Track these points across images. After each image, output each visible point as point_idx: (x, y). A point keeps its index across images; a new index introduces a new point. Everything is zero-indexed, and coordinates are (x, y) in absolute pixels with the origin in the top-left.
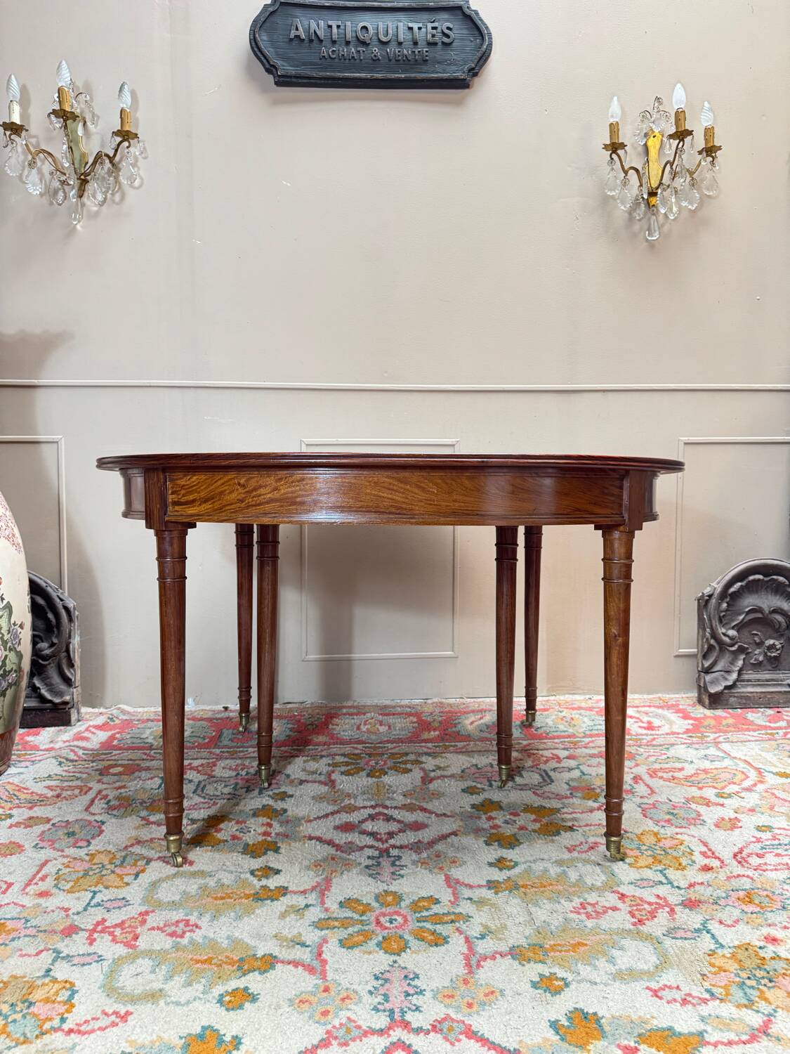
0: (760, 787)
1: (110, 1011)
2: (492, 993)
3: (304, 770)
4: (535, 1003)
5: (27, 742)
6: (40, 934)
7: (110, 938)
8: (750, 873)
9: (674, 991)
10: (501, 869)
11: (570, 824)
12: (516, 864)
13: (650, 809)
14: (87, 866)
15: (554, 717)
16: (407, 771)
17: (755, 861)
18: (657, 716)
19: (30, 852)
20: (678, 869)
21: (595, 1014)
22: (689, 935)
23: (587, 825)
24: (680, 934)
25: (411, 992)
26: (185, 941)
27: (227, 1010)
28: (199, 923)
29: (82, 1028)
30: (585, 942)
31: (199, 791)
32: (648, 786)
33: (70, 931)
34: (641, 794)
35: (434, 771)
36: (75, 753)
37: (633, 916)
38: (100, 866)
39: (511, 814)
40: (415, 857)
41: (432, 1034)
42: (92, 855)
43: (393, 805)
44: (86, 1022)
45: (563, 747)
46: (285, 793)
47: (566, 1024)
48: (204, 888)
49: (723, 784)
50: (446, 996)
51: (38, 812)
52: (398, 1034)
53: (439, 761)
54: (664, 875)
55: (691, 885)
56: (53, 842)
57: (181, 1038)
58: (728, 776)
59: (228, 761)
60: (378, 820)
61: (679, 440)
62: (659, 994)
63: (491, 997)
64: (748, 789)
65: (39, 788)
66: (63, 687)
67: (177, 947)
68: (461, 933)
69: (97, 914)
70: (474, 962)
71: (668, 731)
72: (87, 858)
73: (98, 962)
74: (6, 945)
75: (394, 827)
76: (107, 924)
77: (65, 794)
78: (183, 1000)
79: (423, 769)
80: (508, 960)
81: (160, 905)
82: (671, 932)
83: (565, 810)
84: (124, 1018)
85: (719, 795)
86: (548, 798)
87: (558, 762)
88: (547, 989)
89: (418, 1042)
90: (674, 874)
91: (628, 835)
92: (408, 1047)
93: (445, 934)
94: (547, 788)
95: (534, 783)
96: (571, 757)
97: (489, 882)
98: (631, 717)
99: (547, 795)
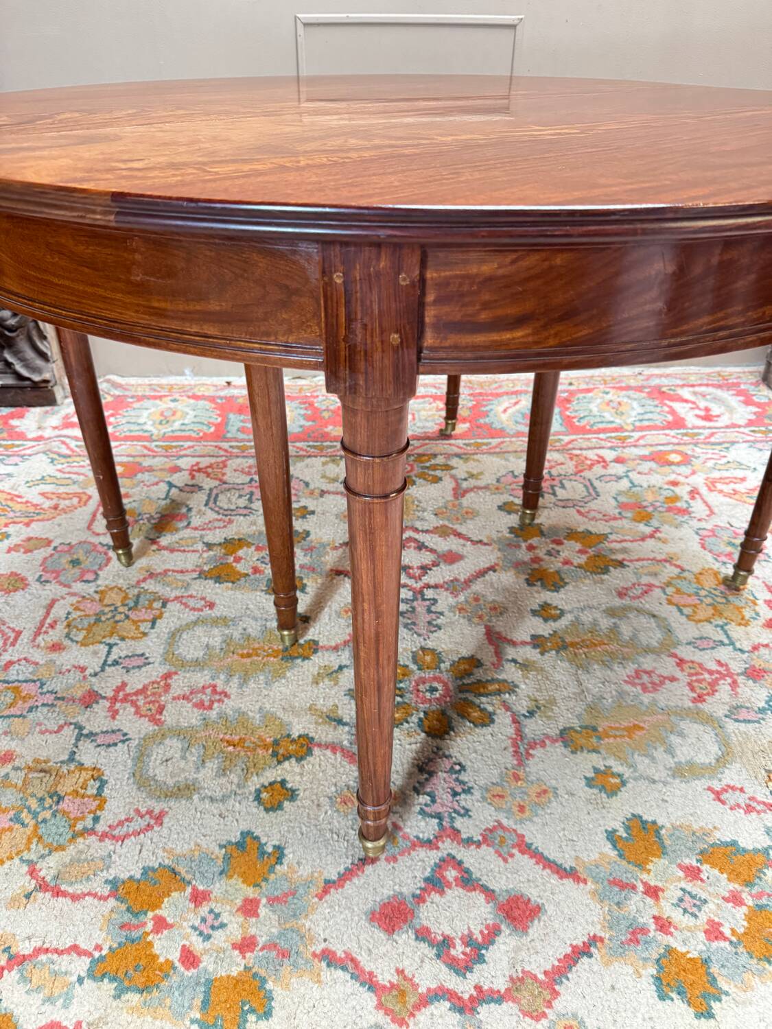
1: (143, 810)
2: (545, 792)
3: (324, 477)
4: (590, 807)
5: (13, 427)
6: (59, 703)
7: (133, 710)
9: (738, 793)
10: (546, 620)
11: (619, 557)
12: (562, 613)
13: (709, 536)
14: (97, 608)
15: (599, 401)
16: (437, 480)
18: (715, 399)
19: (35, 587)
20: (740, 624)
21: (654, 823)
22: (753, 716)
23: (638, 560)
24: (743, 715)
25: (459, 789)
26: (213, 714)
27: (267, 810)
28: (228, 690)
29: (116, 832)
30: (642, 725)
31: (211, 504)
32: (705, 502)
33: (90, 699)
34: (698, 516)
35: (465, 480)
36: (68, 447)
37: (693, 689)
38: (112, 608)
39: (555, 542)
40: (451, 600)
41: (484, 847)
42: (102, 592)
43: (425, 528)
44: (121, 823)
45: (610, 445)
46: (305, 508)
47: (625, 835)
48: (228, 641)
50: (495, 796)
51: (37, 530)
52: (448, 846)
53: (472, 466)
54: (726, 633)
55: (755, 648)
56: (57, 573)
57: (221, 847)
59: (239, 460)
60: (409, 547)
62: (723, 797)
63: (544, 798)
65: (33, 495)
66: (39, 362)
67: (206, 723)
68: (508, 709)
69: (115, 677)
70: (522, 750)
71: (728, 423)
72: (97, 597)
73: (123, 742)
74: (24, 717)
75: (427, 558)
76: (128, 690)
77: (63, 504)
78: (218, 796)
79: (453, 477)
80: (559, 749)
81: (184, 664)
82: (734, 712)
83: (612, 537)
84: (159, 819)
86: (594, 519)
87: (605, 467)
88: (603, 788)
89: (469, 857)
90: (736, 631)
91: (686, 574)
92: (459, 864)
93: (490, 709)
94: (592, 505)
95: (578, 498)
96: (619, 460)
97: (534, 637)
98: (686, 401)
99: (592, 514)
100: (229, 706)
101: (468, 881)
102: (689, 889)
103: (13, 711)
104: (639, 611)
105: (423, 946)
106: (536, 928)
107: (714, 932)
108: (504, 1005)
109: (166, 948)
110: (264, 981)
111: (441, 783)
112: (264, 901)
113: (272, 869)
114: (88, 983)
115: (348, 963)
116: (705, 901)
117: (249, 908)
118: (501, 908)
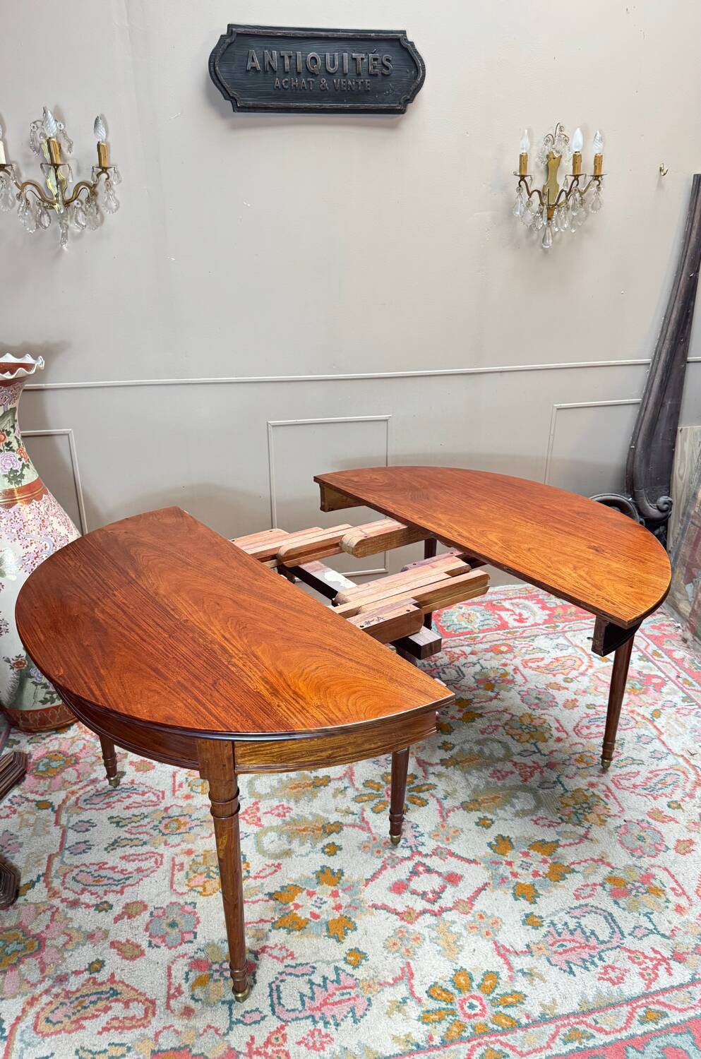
0: (591, 671)
1: (270, 864)
2: (457, 831)
4: (479, 834)
6: (204, 824)
7: (244, 821)
8: (584, 741)
9: (544, 820)
10: (446, 750)
11: (479, 712)
12: (454, 746)
13: (525, 695)
15: (457, 614)
17: (585, 731)
18: (525, 607)
20: (543, 741)
21: (508, 837)
22: (551, 785)
23: (489, 712)
24: (546, 785)
25: (417, 835)
26: (287, 818)
27: (329, 856)
28: (290, 806)
29: (262, 874)
30: (498, 796)
32: (522, 675)
34: (519, 683)
37: (522, 776)
41: (434, 856)
44: (261, 871)
45: (467, 643)
47: (495, 843)
48: (280, 782)
49: (567, 671)
50: (434, 835)
52: (417, 858)
54: (536, 747)
55: (552, 752)
57: (313, 874)
58: (569, 663)
61: (553, 407)
62: (538, 822)
63: (457, 833)
64: (583, 674)
67: (286, 823)
68: (434, 797)
70: (444, 814)
71: (533, 623)
73: (246, 837)
78: (304, 854)
80: (461, 811)
81: (261, 797)
82: (542, 785)
83: (475, 701)
84: (279, 866)
85: (566, 680)
86: (464, 691)
87: (465, 658)
88: (483, 826)
89: (427, 861)
90: (541, 745)
91: (514, 718)
92: (424, 865)
93: (425, 798)
94: (462, 682)
95: (453, 678)
96: (473, 653)
97: (441, 760)
98: (508, 610)
99: (463, 688)
100: (293, 814)
101: (429, 870)
102: (525, 860)
103: (178, 831)
104: (493, 740)
105: (415, 896)
106: (461, 884)
107: (536, 874)
108: (453, 912)
109: (303, 914)
110: (350, 918)
111: (408, 833)
112: (340, 891)
113: (340, 878)
114: (274, 931)
115: (384, 907)
116: (532, 864)
117: (335, 894)
118: (446, 878)
